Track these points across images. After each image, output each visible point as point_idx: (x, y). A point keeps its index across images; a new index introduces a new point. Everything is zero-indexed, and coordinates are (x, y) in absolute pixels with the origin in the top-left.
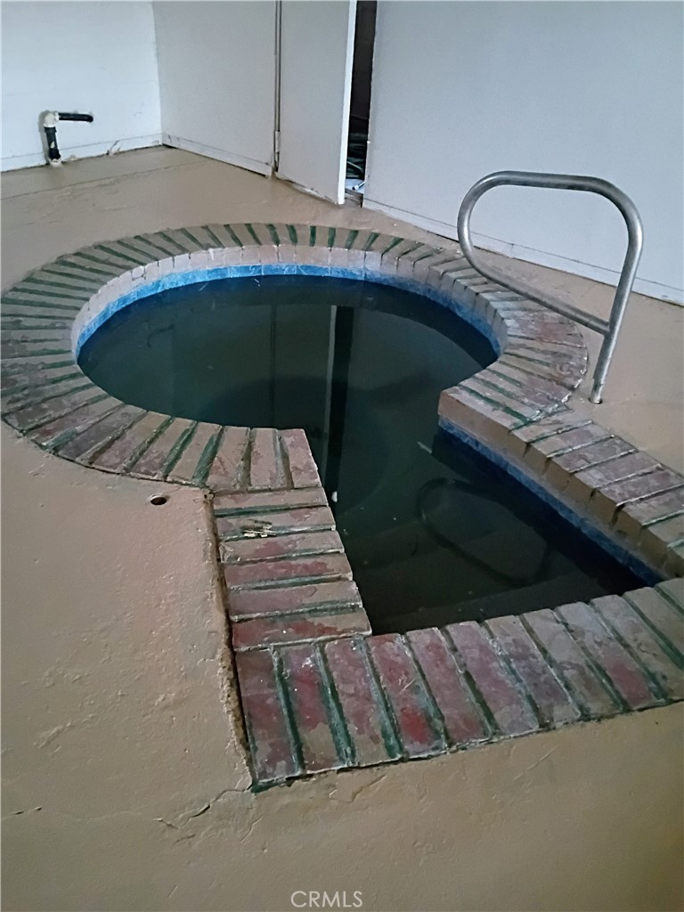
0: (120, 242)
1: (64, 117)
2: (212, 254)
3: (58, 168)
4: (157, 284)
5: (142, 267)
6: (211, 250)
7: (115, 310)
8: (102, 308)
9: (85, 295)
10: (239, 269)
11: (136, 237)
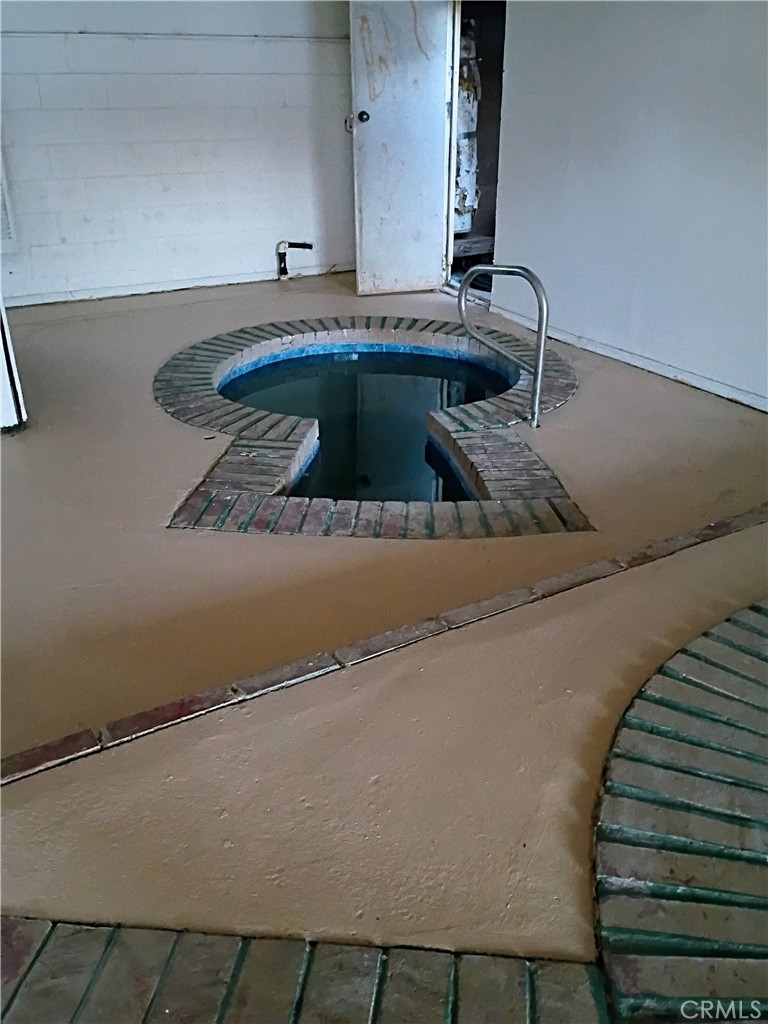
0: (288, 323)
1: (292, 245)
2: (346, 334)
3: (285, 281)
4: (302, 350)
5: (290, 337)
6: (345, 330)
7: (266, 363)
8: (254, 359)
9: (241, 347)
10: (365, 346)
11: (301, 321)
